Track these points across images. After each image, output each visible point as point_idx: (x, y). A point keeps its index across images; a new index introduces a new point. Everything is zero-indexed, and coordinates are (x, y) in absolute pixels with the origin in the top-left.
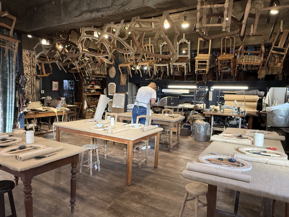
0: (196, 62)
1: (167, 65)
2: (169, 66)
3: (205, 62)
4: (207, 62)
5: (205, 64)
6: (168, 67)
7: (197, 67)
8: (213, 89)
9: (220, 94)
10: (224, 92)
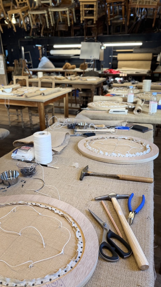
0: (81, 7)
1: (45, 12)
2: (48, 13)
3: (92, 6)
4: (95, 6)
5: (92, 9)
6: (46, 15)
7: (84, 15)
8: (104, 47)
9: (112, 53)
10: (117, 51)
